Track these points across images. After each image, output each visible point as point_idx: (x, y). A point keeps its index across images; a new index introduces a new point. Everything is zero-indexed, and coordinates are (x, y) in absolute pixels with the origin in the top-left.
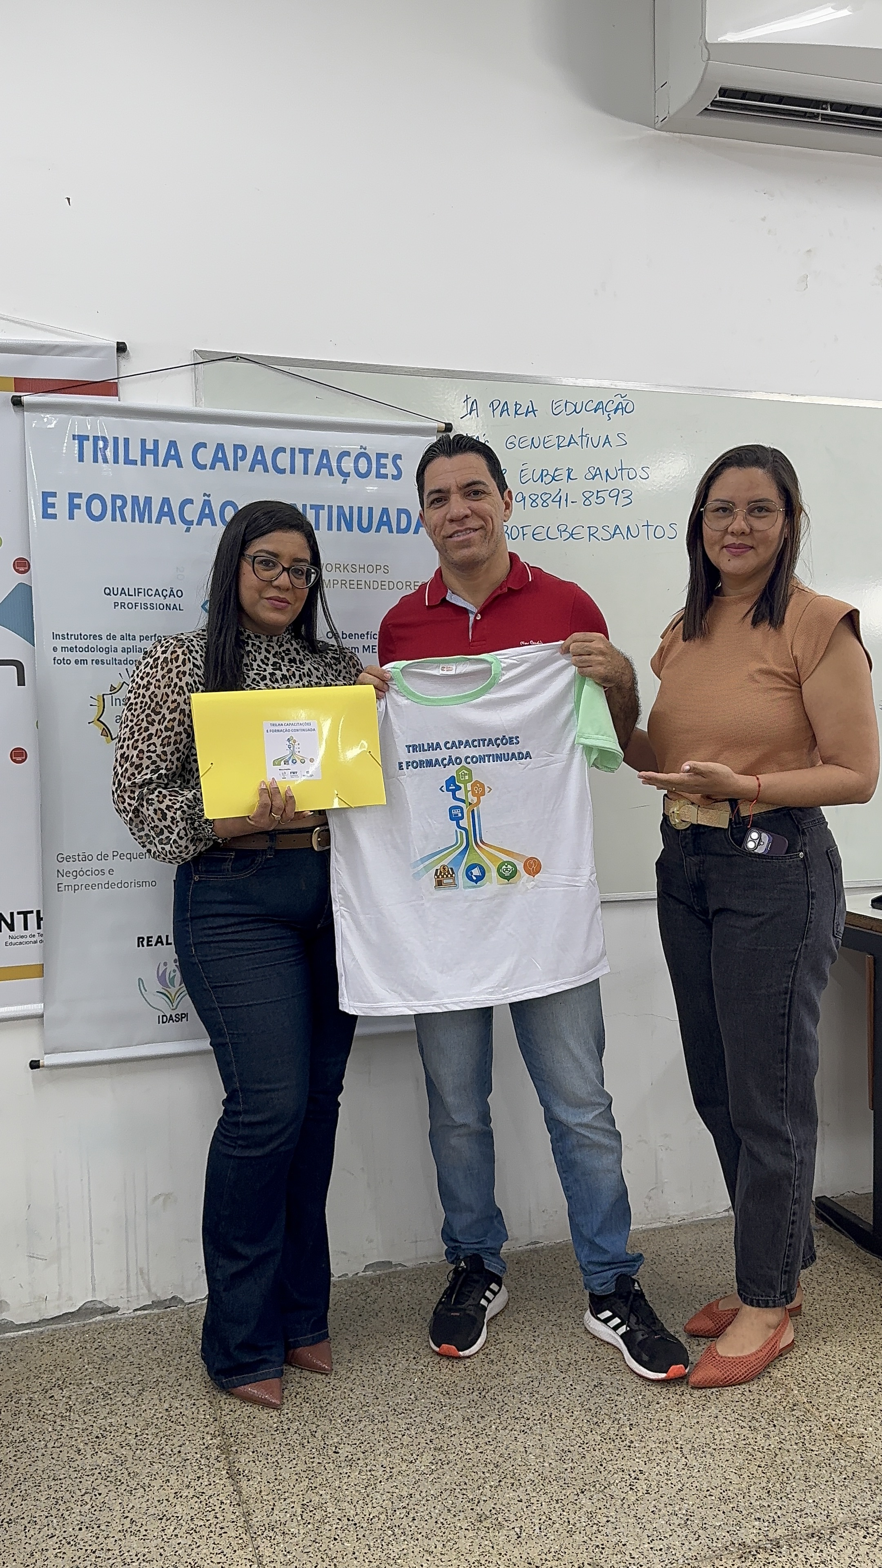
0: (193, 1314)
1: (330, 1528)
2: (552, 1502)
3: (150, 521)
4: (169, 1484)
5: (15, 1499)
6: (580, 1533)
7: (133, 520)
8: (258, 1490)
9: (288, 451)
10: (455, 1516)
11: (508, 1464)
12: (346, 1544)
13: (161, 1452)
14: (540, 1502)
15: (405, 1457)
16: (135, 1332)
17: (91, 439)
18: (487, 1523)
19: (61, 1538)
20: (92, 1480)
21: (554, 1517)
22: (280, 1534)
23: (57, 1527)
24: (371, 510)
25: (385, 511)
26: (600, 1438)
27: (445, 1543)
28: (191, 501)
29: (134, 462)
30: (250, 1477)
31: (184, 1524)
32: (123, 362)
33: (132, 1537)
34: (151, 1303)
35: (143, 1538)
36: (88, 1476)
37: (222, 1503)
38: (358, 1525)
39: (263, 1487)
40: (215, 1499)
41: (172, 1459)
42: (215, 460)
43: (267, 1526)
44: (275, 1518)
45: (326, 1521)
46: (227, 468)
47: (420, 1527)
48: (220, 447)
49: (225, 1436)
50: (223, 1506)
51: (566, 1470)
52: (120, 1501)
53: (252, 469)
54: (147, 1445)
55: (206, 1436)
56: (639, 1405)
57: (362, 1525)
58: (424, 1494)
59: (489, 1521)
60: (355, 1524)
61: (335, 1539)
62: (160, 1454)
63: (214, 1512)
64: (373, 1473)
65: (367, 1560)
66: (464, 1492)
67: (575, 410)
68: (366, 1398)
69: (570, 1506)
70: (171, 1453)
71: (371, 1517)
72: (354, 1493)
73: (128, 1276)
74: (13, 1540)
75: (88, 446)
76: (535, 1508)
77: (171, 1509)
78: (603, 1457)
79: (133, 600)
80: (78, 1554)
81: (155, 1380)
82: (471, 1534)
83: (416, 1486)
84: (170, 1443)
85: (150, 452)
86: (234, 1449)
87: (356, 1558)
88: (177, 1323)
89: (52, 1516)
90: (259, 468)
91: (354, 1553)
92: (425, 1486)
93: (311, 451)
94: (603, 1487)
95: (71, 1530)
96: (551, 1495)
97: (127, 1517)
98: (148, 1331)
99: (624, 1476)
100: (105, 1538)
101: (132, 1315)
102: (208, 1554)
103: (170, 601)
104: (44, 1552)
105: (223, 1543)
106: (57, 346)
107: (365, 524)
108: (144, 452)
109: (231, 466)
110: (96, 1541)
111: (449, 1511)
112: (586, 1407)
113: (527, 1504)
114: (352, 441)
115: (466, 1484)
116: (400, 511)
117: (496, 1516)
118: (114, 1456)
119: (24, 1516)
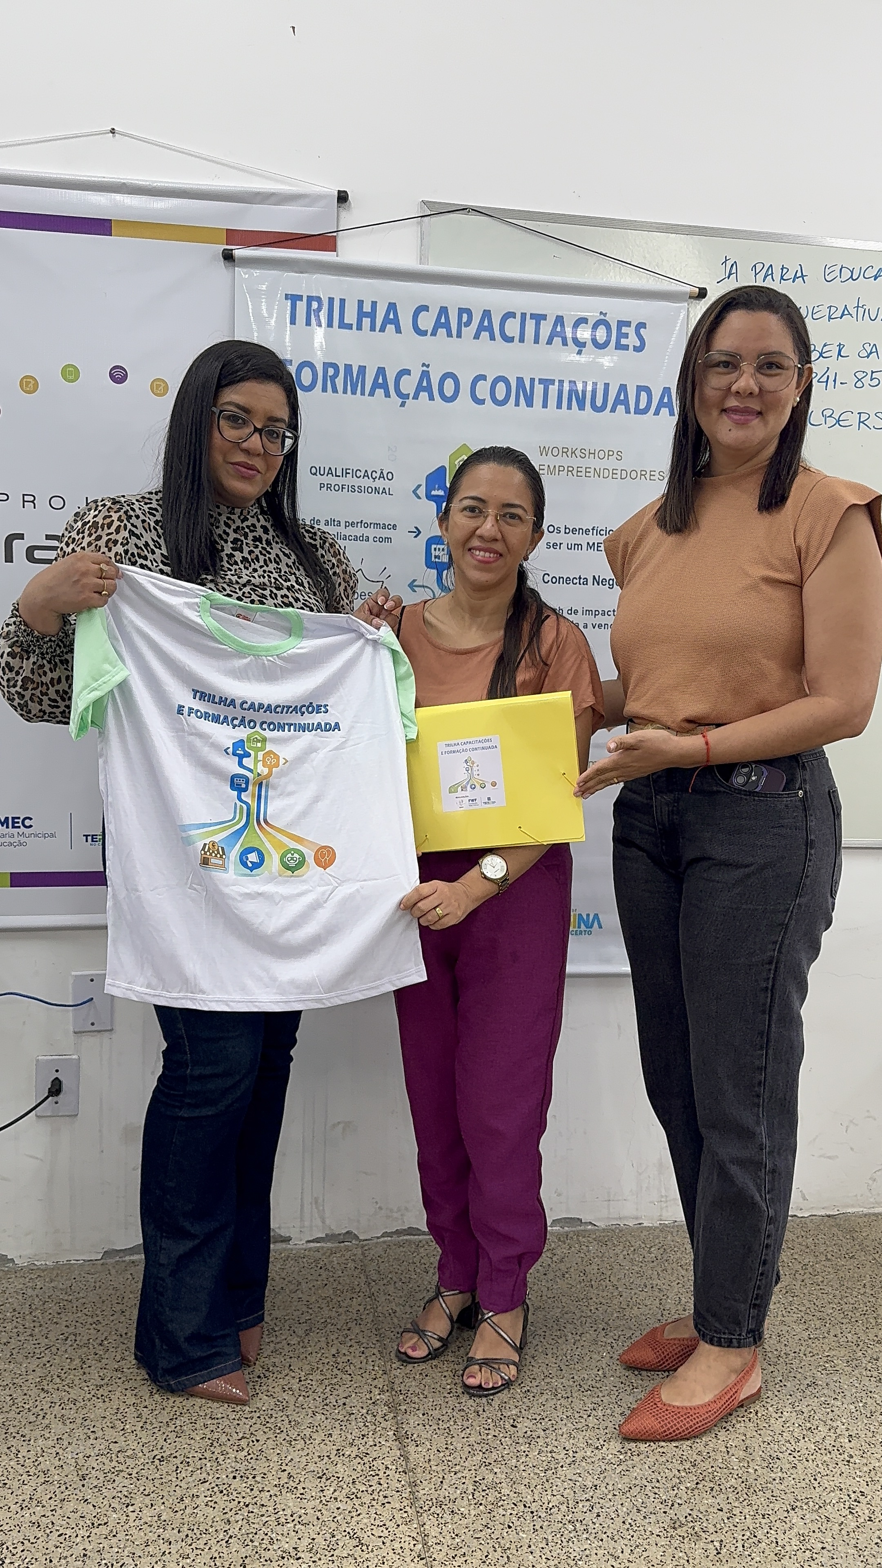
0: (367, 1252)
1: (504, 1513)
2: (757, 1517)
3: (363, 393)
4: (331, 1439)
5: (169, 1434)
6: (790, 1558)
7: (345, 392)
8: (427, 1458)
9: (518, 316)
10: (645, 1517)
11: (707, 1465)
12: (521, 1534)
13: (325, 1402)
14: (743, 1514)
15: (591, 1441)
16: (306, 1265)
17: (305, 299)
18: (681, 1531)
19: (213, 1485)
20: (250, 1424)
21: (760, 1534)
22: (448, 1513)
23: (211, 1472)
24: (607, 386)
25: (623, 388)
26: (814, 1448)
27: (633, 1548)
28: (407, 372)
29: (350, 327)
30: (419, 1443)
31: (345, 1486)
32: (343, 214)
33: (288, 1494)
34: (324, 1236)
35: (300, 1496)
36: (247, 1418)
37: (387, 1468)
38: (535, 1513)
39: (432, 1456)
40: (380, 1462)
41: (337, 1411)
42: (438, 325)
43: (434, 1501)
44: (443, 1493)
45: (499, 1504)
46: (450, 334)
47: (606, 1526)
48: (444, 310)
49: (394, 1393)
50: (388, 1472)
51: (774, 1480)
52: (279, 1452)
53: (477, 336)
54: (310, 1393)
55: (373, 1390)
56: (859, 1414)
57: (540, 1514)
58: (610, 1487)
59: (685, 1528)
60: (532, 1512)
61: (510, 1527)
62: (323, 1404)
63: (377, 1477)
64: (554, 1455)
65: (544, 1557)
66: (656, 1490)
67: (852, 276)
68: (549, 1369)
69: (778, 1523)
70: (335, 1404)
71: (550, 1506)
72: (532, 1475)
73: (302, 1206)
74: (164, 1480)
75: (301, 306)
76: (738, 1521)
77: (332, 1468)
78: (818, 1470)
79: (340, 481)
80: (231, 1505)
81: (323, 1320)
82: (662, 1542)
83: (602, 1476)
84: (335, 1392)
85: (367, 315)
86: (403, 1408)
87: (532, 1553)
88: (350, 1261)
89: (206, 1458)
90: (485, 335)
91: (530, 1547)
92: (613, 1478)
93: (544, 317)
94: (817, 1506)
95: (224, 1477)
96: (756, 1507)
97: (285, 1470)
98: (319, 1266)
99: (842, 1496)
100: (260, 1491)
101: (304, 1247)
102: (369, 1525)
103: (380, 484)
104: (194, 1499)
105: (386, 1513)
106: (273, 194)
107: (599, 403)
108: (361, 314)
109: (454, 332)
110: (250, 1494)
111: (639, 1511)
112: (797, 1409)
113: (728, 1514)
114: (591, 307)
115: (658, 1481)
116: (640, 389)
117: (692, 1524)
118: (274, 1400)
119: (177, 1454)
